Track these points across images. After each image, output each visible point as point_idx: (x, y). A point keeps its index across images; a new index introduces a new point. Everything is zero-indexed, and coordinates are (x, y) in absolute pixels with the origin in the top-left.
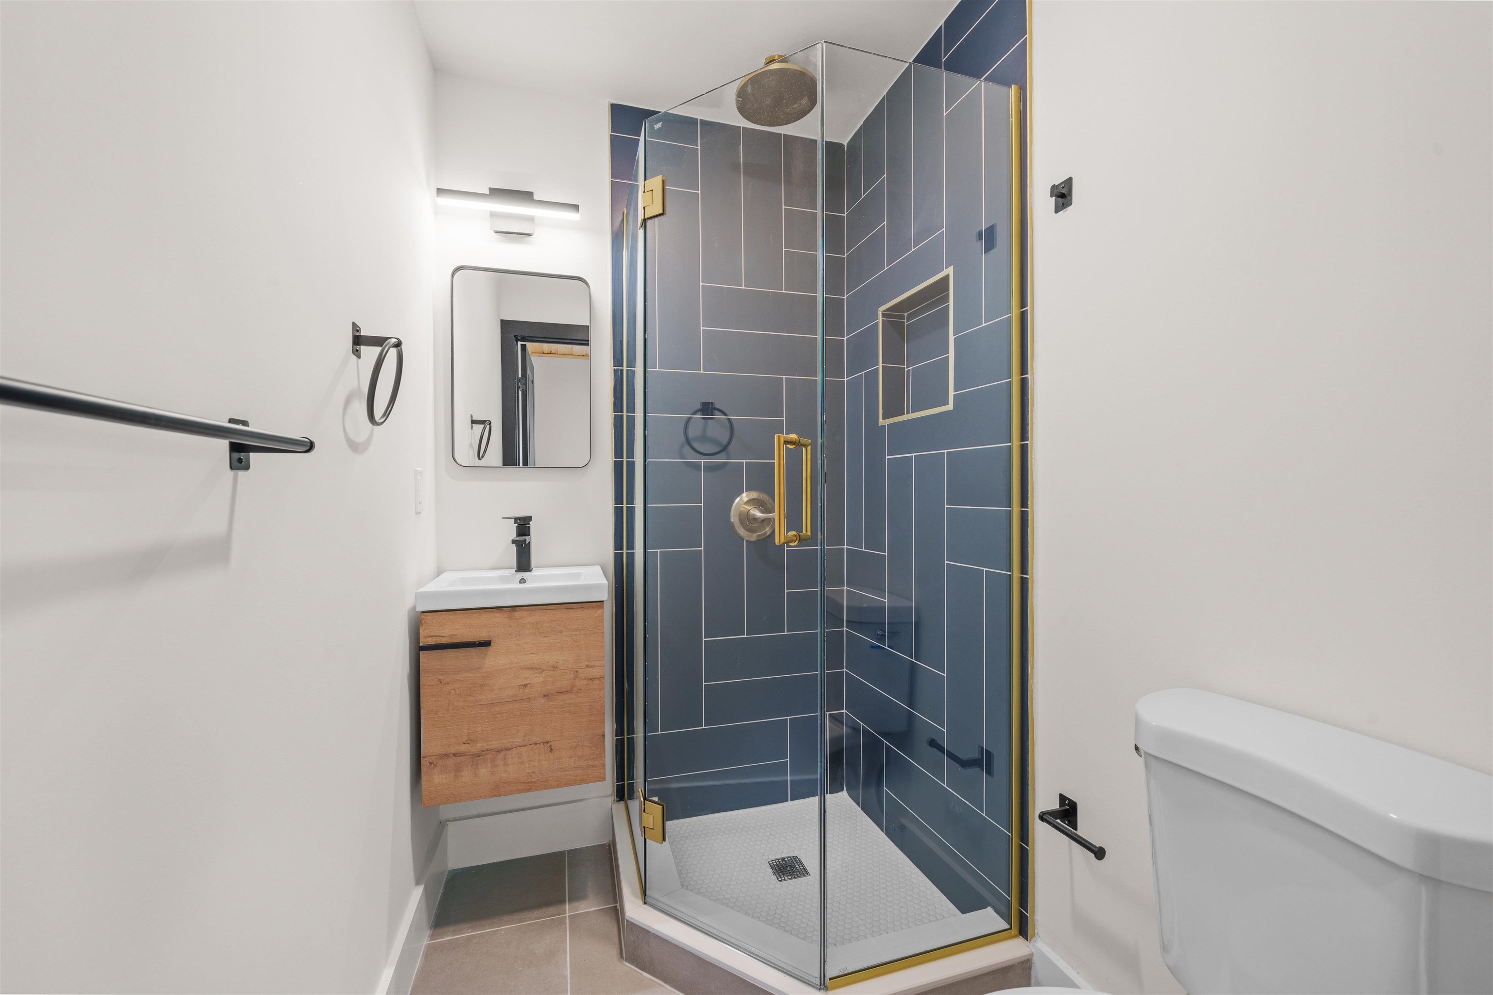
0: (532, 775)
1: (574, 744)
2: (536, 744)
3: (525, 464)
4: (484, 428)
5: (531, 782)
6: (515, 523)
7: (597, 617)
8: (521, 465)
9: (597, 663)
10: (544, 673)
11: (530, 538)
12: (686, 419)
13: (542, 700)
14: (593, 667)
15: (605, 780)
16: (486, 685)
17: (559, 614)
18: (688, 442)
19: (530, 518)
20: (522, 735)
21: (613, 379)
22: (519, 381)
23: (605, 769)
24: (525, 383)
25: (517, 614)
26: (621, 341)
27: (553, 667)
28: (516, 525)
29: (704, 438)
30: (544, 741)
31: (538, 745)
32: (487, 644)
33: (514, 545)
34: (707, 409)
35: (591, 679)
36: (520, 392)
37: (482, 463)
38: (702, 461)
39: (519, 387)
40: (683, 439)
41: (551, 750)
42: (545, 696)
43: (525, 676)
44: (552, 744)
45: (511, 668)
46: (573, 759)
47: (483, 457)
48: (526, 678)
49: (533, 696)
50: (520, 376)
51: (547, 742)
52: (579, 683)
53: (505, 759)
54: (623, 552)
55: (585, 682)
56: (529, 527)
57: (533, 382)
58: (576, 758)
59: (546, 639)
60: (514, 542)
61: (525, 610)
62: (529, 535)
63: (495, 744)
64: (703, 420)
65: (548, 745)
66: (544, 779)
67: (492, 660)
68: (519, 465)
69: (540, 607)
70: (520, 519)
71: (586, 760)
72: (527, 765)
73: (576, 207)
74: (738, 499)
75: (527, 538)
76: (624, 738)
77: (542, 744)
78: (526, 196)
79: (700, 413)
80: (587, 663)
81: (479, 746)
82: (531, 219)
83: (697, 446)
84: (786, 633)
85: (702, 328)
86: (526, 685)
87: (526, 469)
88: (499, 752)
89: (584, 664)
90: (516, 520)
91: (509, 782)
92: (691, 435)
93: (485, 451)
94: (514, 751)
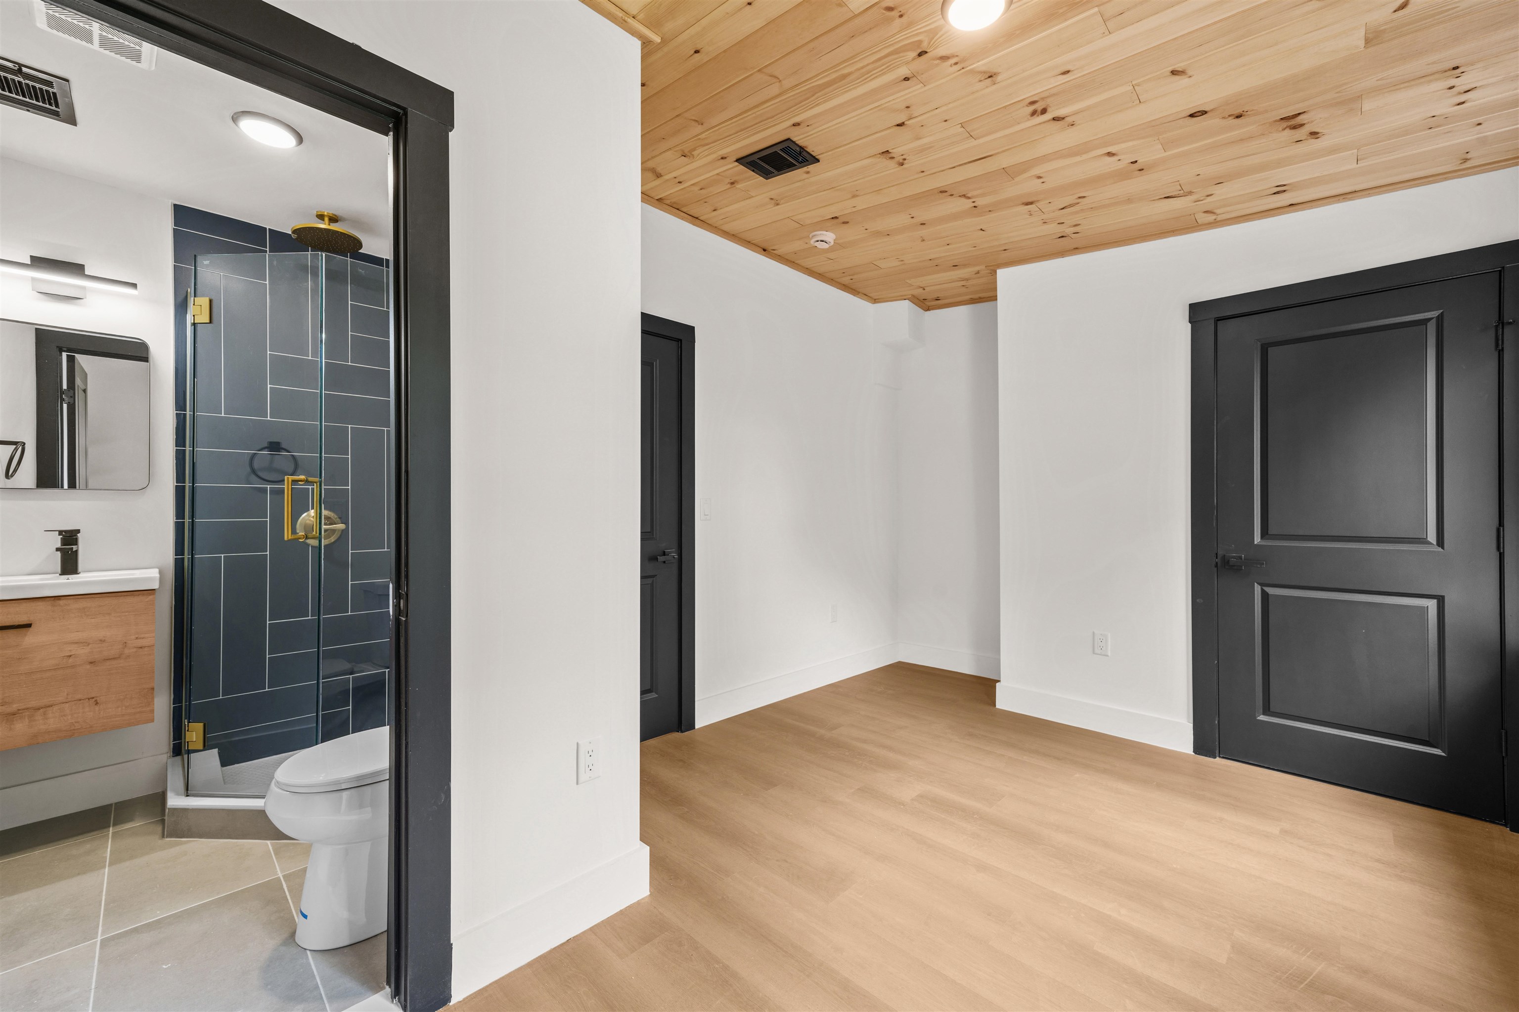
0: (75, 724)
1: (122, 697)
2: (80, 700)
3: (72, 485)
4: (16, 450)
5: (74, 729)
6: (59, 535)
7: (148, 601)
8: (66, 486)
9: (146, 635)
10: (90, 646)
11: (78, 547)
12: (250, 455)
13: (88, 667)
14: (143, 638)
15: (153, 722)
16: (25, 658)
17: (108, 601)
18: (254, 471)
19: (78, 531)
20: (65, 694)
21: (175, 421)
22: (62, 392)
23: (154, 713)
24: (72, 395)
25: (62, 602)
26: (184, 391)
27: (101, 641)
28: (61, 536)
29: (270, 469)
30: (90, 697)
31: (82, 701)
32: (29, 626)
33: (59, 552)
34: (275, 447)
35: (141, 648)
36: (65, 406)
37: (10, 483)
38: (269, 486)
39: (62, 400)
40: (248, 469)
41: (97, 703)
42: (91, 663)
43: (69, 649)
44: (98, 699)
45: (54, 644)
46: (120, 708)
47: (12, 476)
48: (70, 650)
49: (78, 663)
50: (65, 387)
51: (93, 698)
52: (127, 651)
53: (44, 714)
54: (184, 558)
55: (135, 650)
56: (77, 538)
57: (85, 391)
58: (124, 708)
59: (93, 620)
60: (57, 549)
61: (70, 599)
62: (77, 545)
63: (33, 704)
64: (270, 455)
65: (94, 700)
66: (88, 726)
67: (30, 639)
68: (62, 487)
69: (87, 596)
70: (66, 531)
71: (133, 708)
72: (69, 717)
73: (134, 286)
74: (305, 514)
75: (75, 548)
76: (182, 705)
77: (87, 700)
78: (77, 269)
79: (267, 450)
80: (137, 636)
81: (15, 707)
82: (83, 288)
83: (260, 474)
84: (350, 613)
85: (269, 386)
86: (70, 656)
87: (72, 491)
88: (39, 709)
89: (133, 637)
90: (60, 532)
91: (49, 732)
92: (256, 465)
93: (15, 470)
94: (55, 708)
